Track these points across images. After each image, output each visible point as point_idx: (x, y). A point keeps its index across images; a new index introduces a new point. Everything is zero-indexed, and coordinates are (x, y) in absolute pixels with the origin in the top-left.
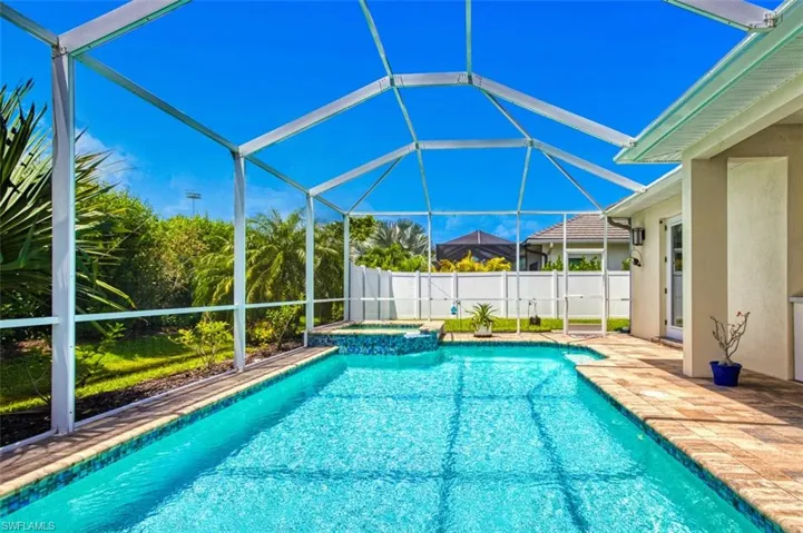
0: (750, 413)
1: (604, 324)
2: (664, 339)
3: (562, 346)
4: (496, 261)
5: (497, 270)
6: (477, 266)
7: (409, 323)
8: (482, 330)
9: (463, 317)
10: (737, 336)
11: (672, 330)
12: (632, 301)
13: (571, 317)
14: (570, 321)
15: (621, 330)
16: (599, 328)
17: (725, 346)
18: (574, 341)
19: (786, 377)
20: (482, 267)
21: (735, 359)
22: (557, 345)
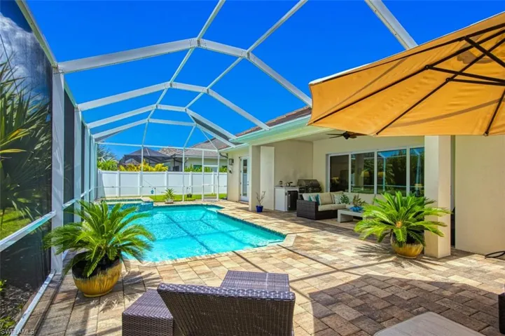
0: (263, 216)
1: (218, 196)
2: (240, 201)
3: (205, 205)
4: (160, 165)
5: (161, 170)
6: (149, 168)
7: (132, 198)
8: (170, 200)
9: (157, 194)
10: (262, 198)
11: (243, 198)
12: (228, 186)
13: (206, 193)
14: (205, 195)
15: (223, 199)
16: (216, 198)
17: (259, 201)
18: (209, 203)
19: (273, 209)
20: (152, 168)
21: (262, 205)
22: (202, 205)
